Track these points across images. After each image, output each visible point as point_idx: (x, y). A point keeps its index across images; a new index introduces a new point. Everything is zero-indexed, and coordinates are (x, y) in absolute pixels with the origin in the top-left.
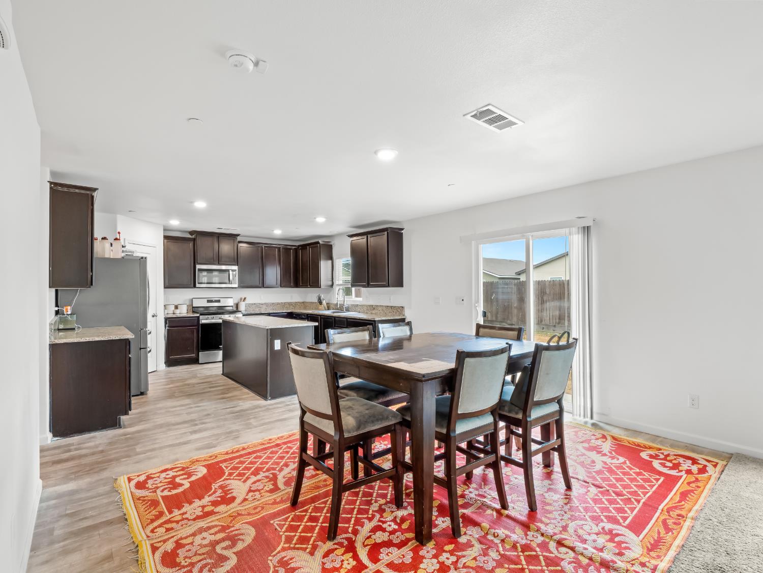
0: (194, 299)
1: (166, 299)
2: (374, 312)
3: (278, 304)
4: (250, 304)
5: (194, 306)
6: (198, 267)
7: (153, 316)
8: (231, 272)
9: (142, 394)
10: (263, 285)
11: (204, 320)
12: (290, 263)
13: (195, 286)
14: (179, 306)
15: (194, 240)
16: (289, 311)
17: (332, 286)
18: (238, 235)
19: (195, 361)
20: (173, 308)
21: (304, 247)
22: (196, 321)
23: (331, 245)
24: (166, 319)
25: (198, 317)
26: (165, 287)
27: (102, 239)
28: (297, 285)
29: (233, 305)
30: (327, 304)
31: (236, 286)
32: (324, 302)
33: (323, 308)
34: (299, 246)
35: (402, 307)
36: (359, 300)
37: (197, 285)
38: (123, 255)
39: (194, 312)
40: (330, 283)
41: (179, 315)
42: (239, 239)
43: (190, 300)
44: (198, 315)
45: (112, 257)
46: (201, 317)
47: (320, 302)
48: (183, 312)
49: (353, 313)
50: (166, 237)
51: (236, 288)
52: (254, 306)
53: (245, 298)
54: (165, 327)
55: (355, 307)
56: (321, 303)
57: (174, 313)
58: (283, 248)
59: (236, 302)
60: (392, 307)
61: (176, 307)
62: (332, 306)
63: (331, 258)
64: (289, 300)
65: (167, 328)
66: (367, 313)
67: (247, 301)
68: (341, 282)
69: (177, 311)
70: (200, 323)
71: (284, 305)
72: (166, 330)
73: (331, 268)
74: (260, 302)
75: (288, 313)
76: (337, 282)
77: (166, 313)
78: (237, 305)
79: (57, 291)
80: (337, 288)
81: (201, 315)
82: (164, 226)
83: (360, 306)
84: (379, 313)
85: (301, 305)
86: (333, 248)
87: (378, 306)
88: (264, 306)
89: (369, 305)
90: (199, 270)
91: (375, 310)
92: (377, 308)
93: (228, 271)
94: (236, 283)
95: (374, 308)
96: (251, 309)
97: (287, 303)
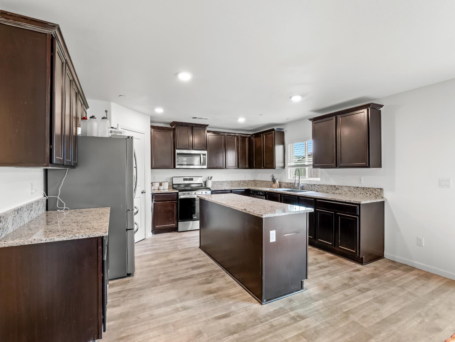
0: (173, 178)
1: (153, 177)
2: (337, 192)
3: (235, 182)
4: (215, 182)
5: (173, 183)
6: (177, 151)
7: (142, 193)
8: (202, 156)
9: (129, 275)
10: (225, 167)
11: (182, 196)
12: (245, 148)
13: (174, 167)
14: (163, 184)
15: (174, 129)
16: (247, 188)
17: (284, 167)
18: (207, 125)
19: (175, 229)
20: (158, 185)
21: (258, 135)
22: (176, 197)
23: (283, 132)
24: (153, 195)
25: (178, 193)
26: (152, 168)
27: (91, 118)
28: (251, 167)
29: (202, 182)
30: (279, 182)
31: (205, 167)
33: (277, 187)
34: (252, 135)
35: (381, 189)
36: (317, 180)
37: (177, 167)
38: (110, 135)
39: (173, 188)
40: (283, 165)
41: (162, 191)
42: (208, 129)
43: (170, 178)
44: (177, 191)
45: (99, 136)
46: (180, 193)
47: (274, 181)
48: (166, 189)
49: (311, 192)
50: (152, 127)
51: (205, 169)
53: (211, 177)
54: (152, 201)
55: (311, 187)
57: (159, 189)
58: (241, 137)
59: (205, 180)
60: (364, 188)
61: (161, 184)
62: (283, 184)
63: (283, 143)
64: (243, 179)
65: (153, 202)
66: (327, 192)
67: (213, 180)
68: (293, 164)
69: (161, 188)
70: (179, 198)
71: (239, 183)
72: (153, 203)
73: (283, 152)
74: (222, 180)
75: (246, 190)
76: (288, 164)
77: (153, 189)
78: (205, 183)
79: (46, 171)
80: (289, 169)
81: (180, 191)
82: (151, 117)
83: (318, 185)
84: (344, 193)
85: (252, 182)
86: (285, 134)
87: (342, 187)
88: (225, 184)
89: (329, 185)
90: (178, 154)
91: (339, 190)
92: (341, 188)
93: (199, 155)
94: (205, 165)
95: (337, 188)
96: (216, 186)
97: (242, 181)
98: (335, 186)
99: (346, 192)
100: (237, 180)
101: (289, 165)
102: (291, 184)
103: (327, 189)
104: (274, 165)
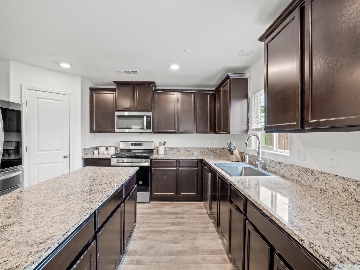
0: (121, 143)
4: (169, 148)
5: (121, 148)
6: (117, 113)
8: (145, 118)
10: (177, 131)
12: (206, 108)
13: (114, 131)
14: (109, 148)
15: (116, 90)
17: (247, 131)
21: (219, 90)
22: (108, 163)
23: (247, 80)
24: (84, 160)
25: (110, 160)
29: (153, 148)
30: (241, 153)
31: (150, 131)
32: (236, 152)
33: (235, 159)
34: (216, 90)
37: (117, 130)
40: (245, 128)
46: (112, 160)
52: (173, 150)
53: (165, 143)
56: (232, 152)
58: (199, 94)
61: (107, 149)
73: (246, 110)
76: (253, 126)
78: (158, 149)
81: (112, 158)
83: (285, 165)
84: (331, 193)
85: (221, 151)
86: (249, 82)
87: (327, 176)
88: (184, 151)
89: (303, 168)
90: (118, 116)
91: (320, 183)
92: (325, 178)
93: (142, 117)
94: (150, 129)
95: (316, 177)
96: (172, 153)
97: (206, 148)
98: (312, 172)
99: (335, 191)
100: (199, 146)
101: (253, 128)
102: (253, 158)
103: (299, 175)
104: (228, 129)
